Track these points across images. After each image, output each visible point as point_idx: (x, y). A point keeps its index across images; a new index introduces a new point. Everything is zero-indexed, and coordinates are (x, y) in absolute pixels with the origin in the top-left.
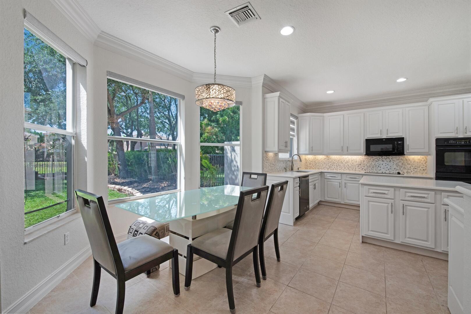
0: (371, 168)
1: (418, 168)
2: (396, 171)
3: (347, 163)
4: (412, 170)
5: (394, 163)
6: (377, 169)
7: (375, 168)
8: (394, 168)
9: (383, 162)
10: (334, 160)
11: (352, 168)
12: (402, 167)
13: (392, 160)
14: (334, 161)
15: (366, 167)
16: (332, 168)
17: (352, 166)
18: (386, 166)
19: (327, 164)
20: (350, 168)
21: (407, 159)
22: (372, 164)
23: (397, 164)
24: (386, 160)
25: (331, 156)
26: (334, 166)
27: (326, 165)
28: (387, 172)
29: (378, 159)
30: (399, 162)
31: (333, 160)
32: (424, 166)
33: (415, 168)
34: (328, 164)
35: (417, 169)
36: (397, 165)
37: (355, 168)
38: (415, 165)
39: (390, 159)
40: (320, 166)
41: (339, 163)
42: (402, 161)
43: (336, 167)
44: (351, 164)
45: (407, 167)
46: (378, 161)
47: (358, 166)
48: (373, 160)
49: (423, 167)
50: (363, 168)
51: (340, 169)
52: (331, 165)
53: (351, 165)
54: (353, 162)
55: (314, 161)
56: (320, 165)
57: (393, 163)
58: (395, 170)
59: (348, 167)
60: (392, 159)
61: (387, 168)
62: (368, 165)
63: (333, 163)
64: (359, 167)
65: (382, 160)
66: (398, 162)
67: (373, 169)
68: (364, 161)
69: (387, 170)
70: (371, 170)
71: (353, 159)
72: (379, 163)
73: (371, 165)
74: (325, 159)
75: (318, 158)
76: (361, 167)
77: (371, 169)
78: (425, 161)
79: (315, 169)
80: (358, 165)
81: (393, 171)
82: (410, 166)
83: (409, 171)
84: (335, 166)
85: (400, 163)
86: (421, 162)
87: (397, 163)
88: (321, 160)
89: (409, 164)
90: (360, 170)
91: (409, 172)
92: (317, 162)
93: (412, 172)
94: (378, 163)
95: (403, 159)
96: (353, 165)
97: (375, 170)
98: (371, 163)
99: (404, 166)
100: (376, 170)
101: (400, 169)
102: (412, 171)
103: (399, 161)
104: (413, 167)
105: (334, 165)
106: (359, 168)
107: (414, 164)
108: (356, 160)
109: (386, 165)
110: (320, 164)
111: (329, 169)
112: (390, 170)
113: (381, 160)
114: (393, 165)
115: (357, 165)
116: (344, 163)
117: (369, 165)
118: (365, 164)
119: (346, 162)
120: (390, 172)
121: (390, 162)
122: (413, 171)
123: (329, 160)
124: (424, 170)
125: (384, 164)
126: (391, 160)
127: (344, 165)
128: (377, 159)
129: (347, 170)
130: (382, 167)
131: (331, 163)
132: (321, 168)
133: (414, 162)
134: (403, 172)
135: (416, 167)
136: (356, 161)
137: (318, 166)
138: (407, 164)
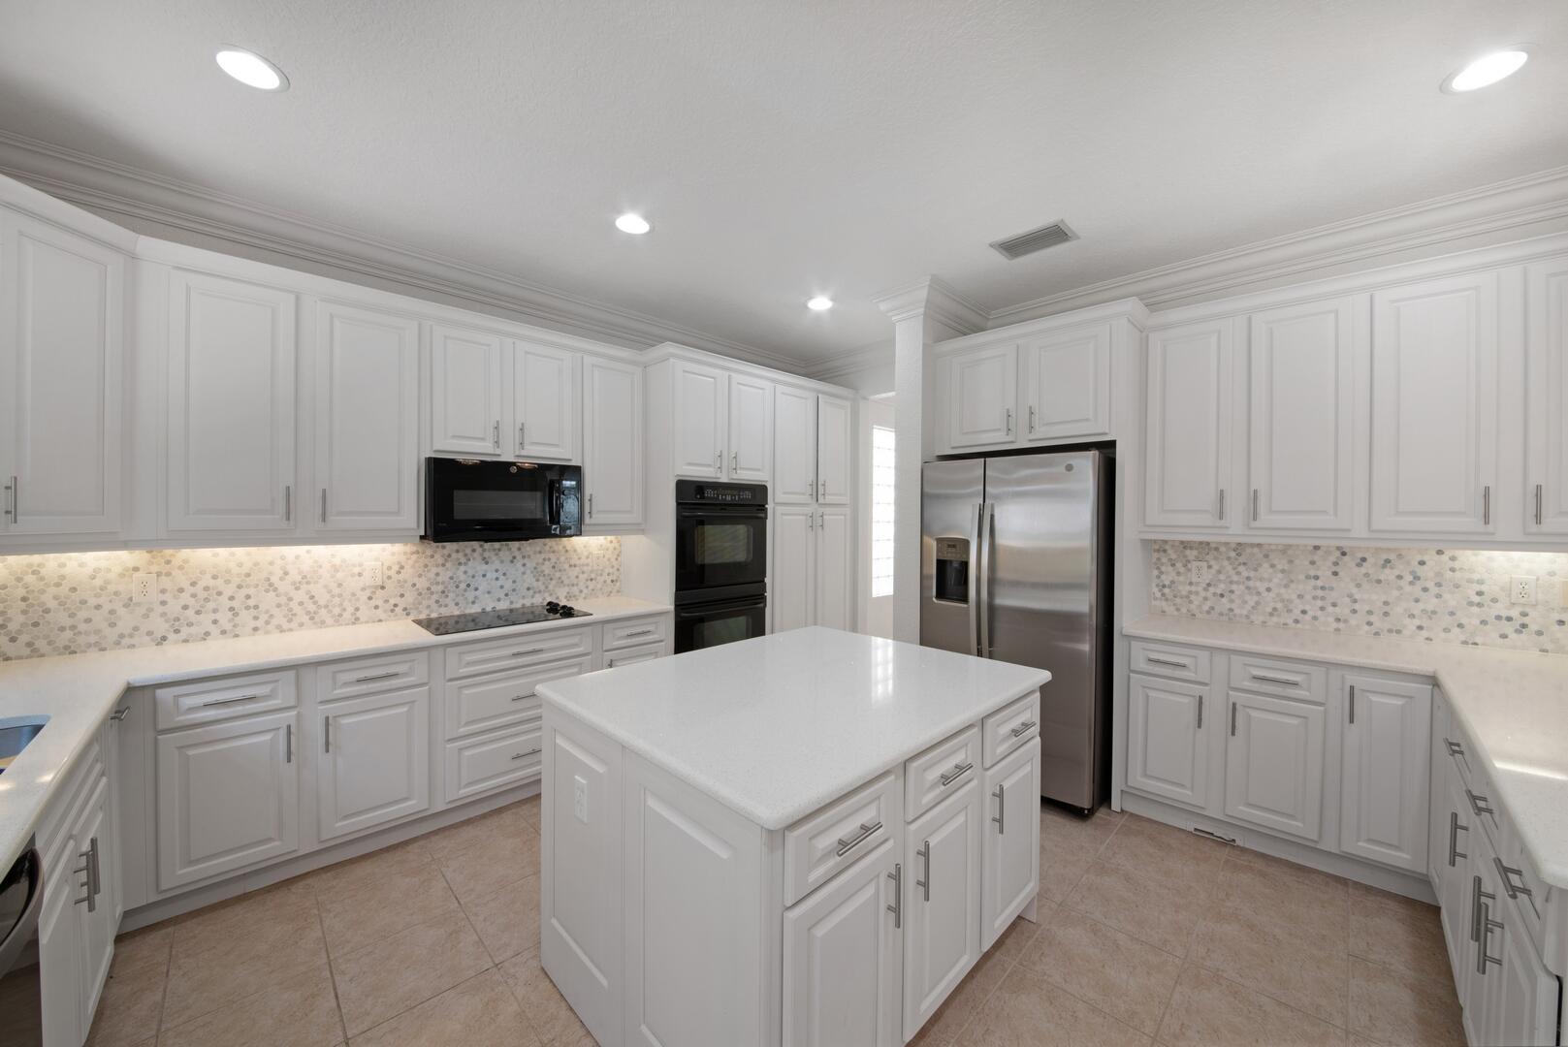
0: (435, 597)
1: (598, 578)
2: (533, 597)
3: (304, 587)
4: (582, 586)
5: (528, 565)
6: (460, 599)
7: (451, 595)
8: (526, 585)
9: (485, 567)
10: (215, 577)
11: (337, 611)
12: (551, 579)
13: (519, 557)
14: (211, 583)
15: (410, 597)
16: (193, 630)
17: (337, 600)
18: (499, 583)
19: (150, 610)
20: (323, 611)
21: (568, 548)
22: (440, 579)
23: (535, 568)
24: (497, 554)
25: (186, 553)
26: (213, 616)
27: (146, 616)
28: (503, 605)
29: (466, 555)
30: (544, 560)
31: (203, 572)
32: (613, 567)
33: (591, 580)
34: (163, 603)
35: (596, 579)
36: (538, 573)
37: (350, 610)
38: (590, 568)
39: (514, 549)
40: (82, 627)
41: (252, 591)
42: (551, 555)
43: (224, 618)
44: (330, 592)
45: (568, 578)
46: (465, 564)
47: (370, 598)
48: (446, 560)
49: (611, 571)
50: (398, 600)
51: (255, 629)
52: (190, 613)
53: (328, 597)
54: (339, 575)
55: (21, 592)
56: (88, 621)
57: (524, 565)
58: (531, 592)
59: (312, 607)
60: (519, 549)
61: (502, 587)
62: (422, 583)
63: (202, 595)
64: (373, 603)
65: (484, 558)
66: (541, 561)
67: (443, 601)
68: (402, 567)
69: (502, 596)
70: (435, 606)
71: (344, 561)
72: (470, 573)
73: (437, 584)
74: (136, 569)
75: (66, 571)
76: (387, 601)
77: (437, 602)
78: (617, 552)
79: (35, 652)
80: (368, 593)
81: (524, 597)
82: (576, 574)
83: (575, 590)
84: (215, 611)
85: (547, 562)
86: (607, 556)
87: (537, 564)
88: (98, 582)
89: (575, 566)
90: (380, 613)
91: (574, 596)
92: (52, 604)
93: (583, 595)
94: (465, 572)
95: (556, 548)
96: (340, 595)
97: (452, 604)
98: (437, 574)
99: (558, 574)
100: (457, 604)
101: (547, 587)
102: (581, 591)
103: (543, 556)
104: (585, 576)
105: (211, 605)
106: (376, 607)
107: (587, 565)
108: (361, 565)
109: (497, 579)
110: (82, 615)
111: (172, 636)
112: (513, 597)
113: (479, 559)
114: (524, 573)
115: (363, 589)
116: (284, 587)
117: (427, 585)
118: (405, 582)
119: (298, 578)
120: (512, 603)
121: (512, 562)
122: (585, 591)
123: (168, 574)
124: (612, 581)
125: (488, 575)
126: (517, 554)
127: (283, 600)
128: (460, 555)
129: (301, 625)
130: (483, 586)
131: (185, 599)
132: (93, 639)
133: (588, 557)
134: (554, 596)
135: (593, 576)
136: (356, 570)
137: (68, 634)
138: (566, 566)
